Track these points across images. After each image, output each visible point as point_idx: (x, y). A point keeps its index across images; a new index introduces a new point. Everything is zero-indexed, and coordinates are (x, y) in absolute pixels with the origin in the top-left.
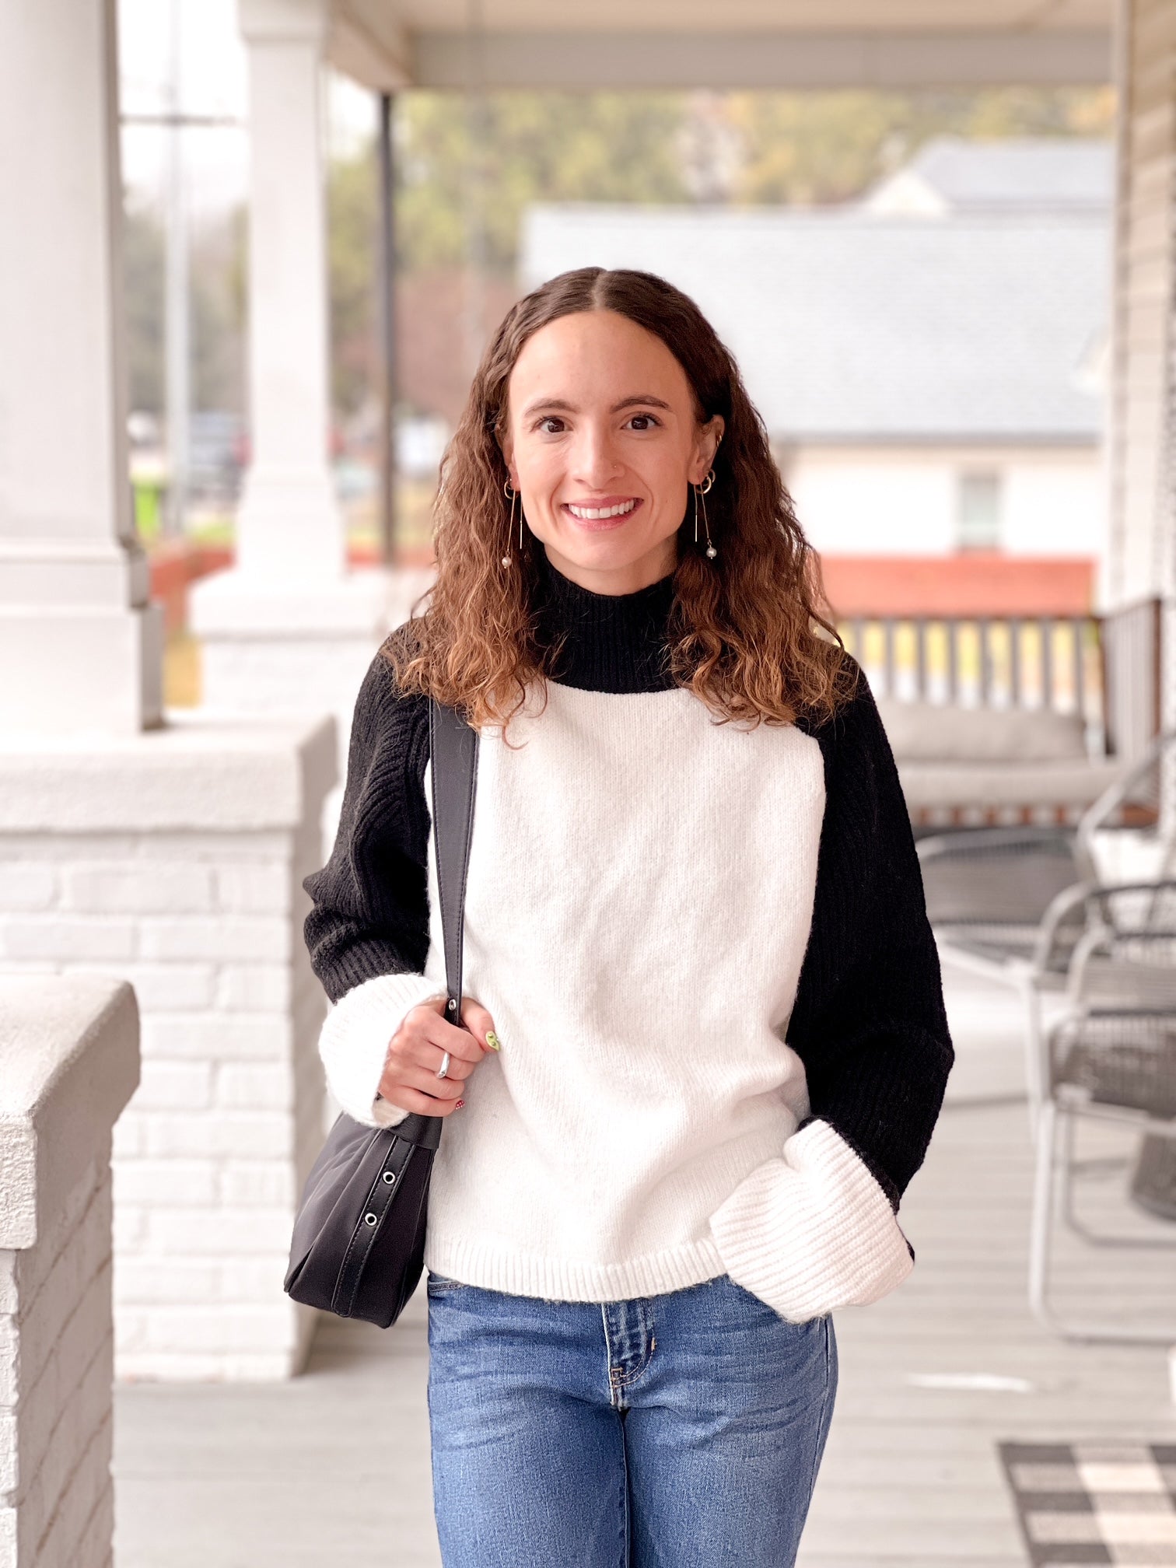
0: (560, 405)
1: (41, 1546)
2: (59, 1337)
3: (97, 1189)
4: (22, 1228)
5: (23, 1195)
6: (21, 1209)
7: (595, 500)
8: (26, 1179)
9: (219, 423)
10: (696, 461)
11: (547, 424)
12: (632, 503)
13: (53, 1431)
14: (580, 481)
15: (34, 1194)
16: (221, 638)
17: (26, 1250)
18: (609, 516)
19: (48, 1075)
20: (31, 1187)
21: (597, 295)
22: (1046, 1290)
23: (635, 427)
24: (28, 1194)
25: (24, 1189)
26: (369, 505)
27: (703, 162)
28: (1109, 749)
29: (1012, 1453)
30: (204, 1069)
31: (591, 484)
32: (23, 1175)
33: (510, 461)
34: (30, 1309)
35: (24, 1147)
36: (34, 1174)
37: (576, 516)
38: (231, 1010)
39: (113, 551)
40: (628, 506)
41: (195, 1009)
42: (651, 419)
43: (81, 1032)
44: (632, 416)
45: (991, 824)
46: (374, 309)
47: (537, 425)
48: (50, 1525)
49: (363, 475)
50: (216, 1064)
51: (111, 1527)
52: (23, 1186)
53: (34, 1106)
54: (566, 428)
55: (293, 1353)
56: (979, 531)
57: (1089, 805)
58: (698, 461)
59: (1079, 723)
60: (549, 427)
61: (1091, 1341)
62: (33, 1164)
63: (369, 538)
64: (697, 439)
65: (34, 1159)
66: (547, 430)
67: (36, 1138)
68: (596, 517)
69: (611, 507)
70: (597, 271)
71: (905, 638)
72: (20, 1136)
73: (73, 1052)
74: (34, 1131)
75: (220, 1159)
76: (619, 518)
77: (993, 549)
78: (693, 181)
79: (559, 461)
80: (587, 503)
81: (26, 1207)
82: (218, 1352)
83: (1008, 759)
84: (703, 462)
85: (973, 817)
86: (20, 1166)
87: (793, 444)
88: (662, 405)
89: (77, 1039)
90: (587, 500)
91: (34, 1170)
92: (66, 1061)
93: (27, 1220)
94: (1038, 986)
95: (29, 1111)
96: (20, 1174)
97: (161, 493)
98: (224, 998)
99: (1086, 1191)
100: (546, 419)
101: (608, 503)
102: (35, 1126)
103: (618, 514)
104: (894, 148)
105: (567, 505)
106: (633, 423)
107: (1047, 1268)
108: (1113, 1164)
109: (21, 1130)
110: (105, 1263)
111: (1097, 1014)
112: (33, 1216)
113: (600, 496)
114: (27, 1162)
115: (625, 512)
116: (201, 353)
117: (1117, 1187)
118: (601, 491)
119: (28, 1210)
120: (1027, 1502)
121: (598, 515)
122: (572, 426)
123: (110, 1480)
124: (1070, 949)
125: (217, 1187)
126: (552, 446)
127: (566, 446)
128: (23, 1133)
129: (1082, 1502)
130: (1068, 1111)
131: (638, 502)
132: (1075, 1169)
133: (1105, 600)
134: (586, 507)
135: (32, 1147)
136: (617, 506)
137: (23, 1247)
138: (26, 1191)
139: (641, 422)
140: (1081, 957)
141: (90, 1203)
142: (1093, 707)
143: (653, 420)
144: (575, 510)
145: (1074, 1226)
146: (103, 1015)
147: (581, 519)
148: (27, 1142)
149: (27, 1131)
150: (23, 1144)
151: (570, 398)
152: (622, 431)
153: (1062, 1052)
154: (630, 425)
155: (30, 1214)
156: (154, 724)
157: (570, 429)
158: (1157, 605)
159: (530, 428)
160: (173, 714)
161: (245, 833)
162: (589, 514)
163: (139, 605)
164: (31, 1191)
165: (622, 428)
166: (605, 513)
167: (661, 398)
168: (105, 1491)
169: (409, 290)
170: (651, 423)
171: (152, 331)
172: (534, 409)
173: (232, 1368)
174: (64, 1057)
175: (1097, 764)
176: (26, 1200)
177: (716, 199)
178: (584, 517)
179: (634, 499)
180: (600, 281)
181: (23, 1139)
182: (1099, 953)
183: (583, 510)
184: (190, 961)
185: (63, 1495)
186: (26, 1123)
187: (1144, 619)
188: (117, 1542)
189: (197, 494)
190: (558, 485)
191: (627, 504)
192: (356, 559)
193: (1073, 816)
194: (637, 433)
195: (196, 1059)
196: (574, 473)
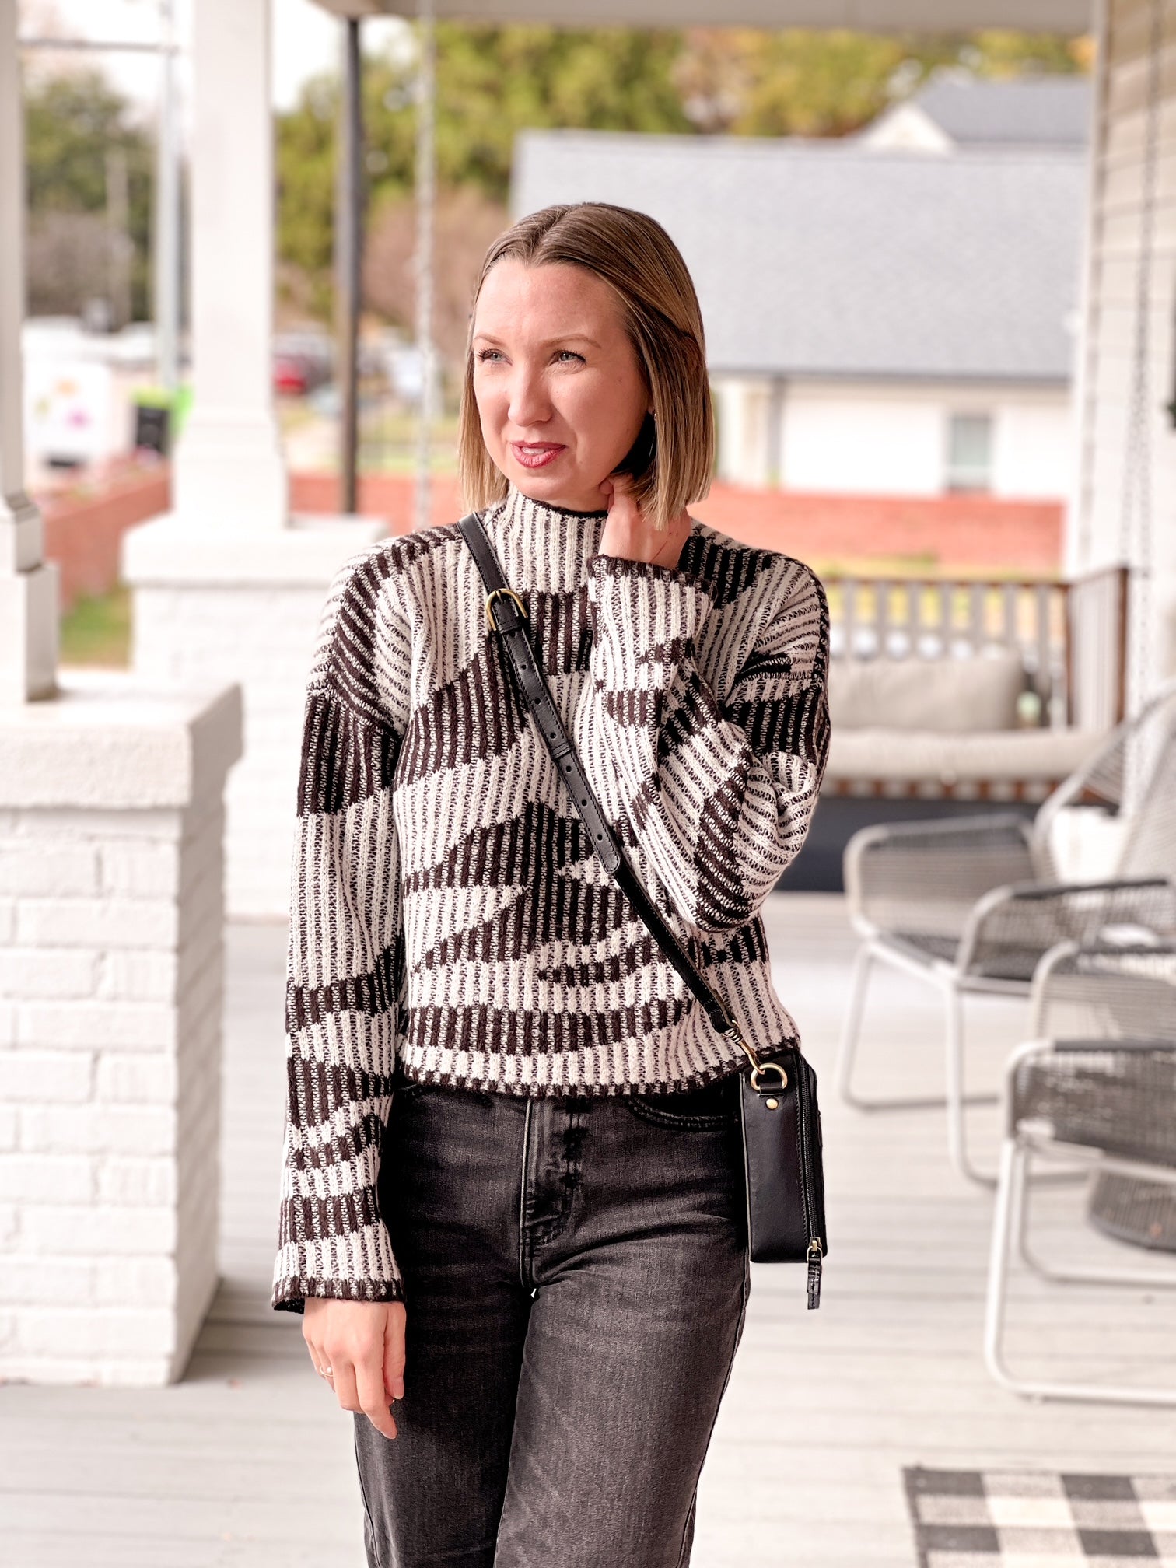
27: (709, 88)
28: (1071, 718)
30: (86, 1058)
38: (114, 998)
41: (76, 997)
45: (950, 798)
50: (97, 1055)
55: (172, 1358)
56: (968, 473)
71: (864, 600)
75: (102, 1152)
77: (983, 489)
82: (94, 1356)
94: (962, 989)
98: (106, 987)
104: (903, 78)
120: (930, 1538)
125: (96, 1183)
129: (988, 1539)
133: (1073, 568)
153: (1023, 1083)
156: (45, 694)
158: (1124, 574)
161: (131, 813)
163: (28, 569)
173: (107, 1372)
184: (71, 946)
187: (1110, 586)
193: (1036, 794)
195: (76, 1049)
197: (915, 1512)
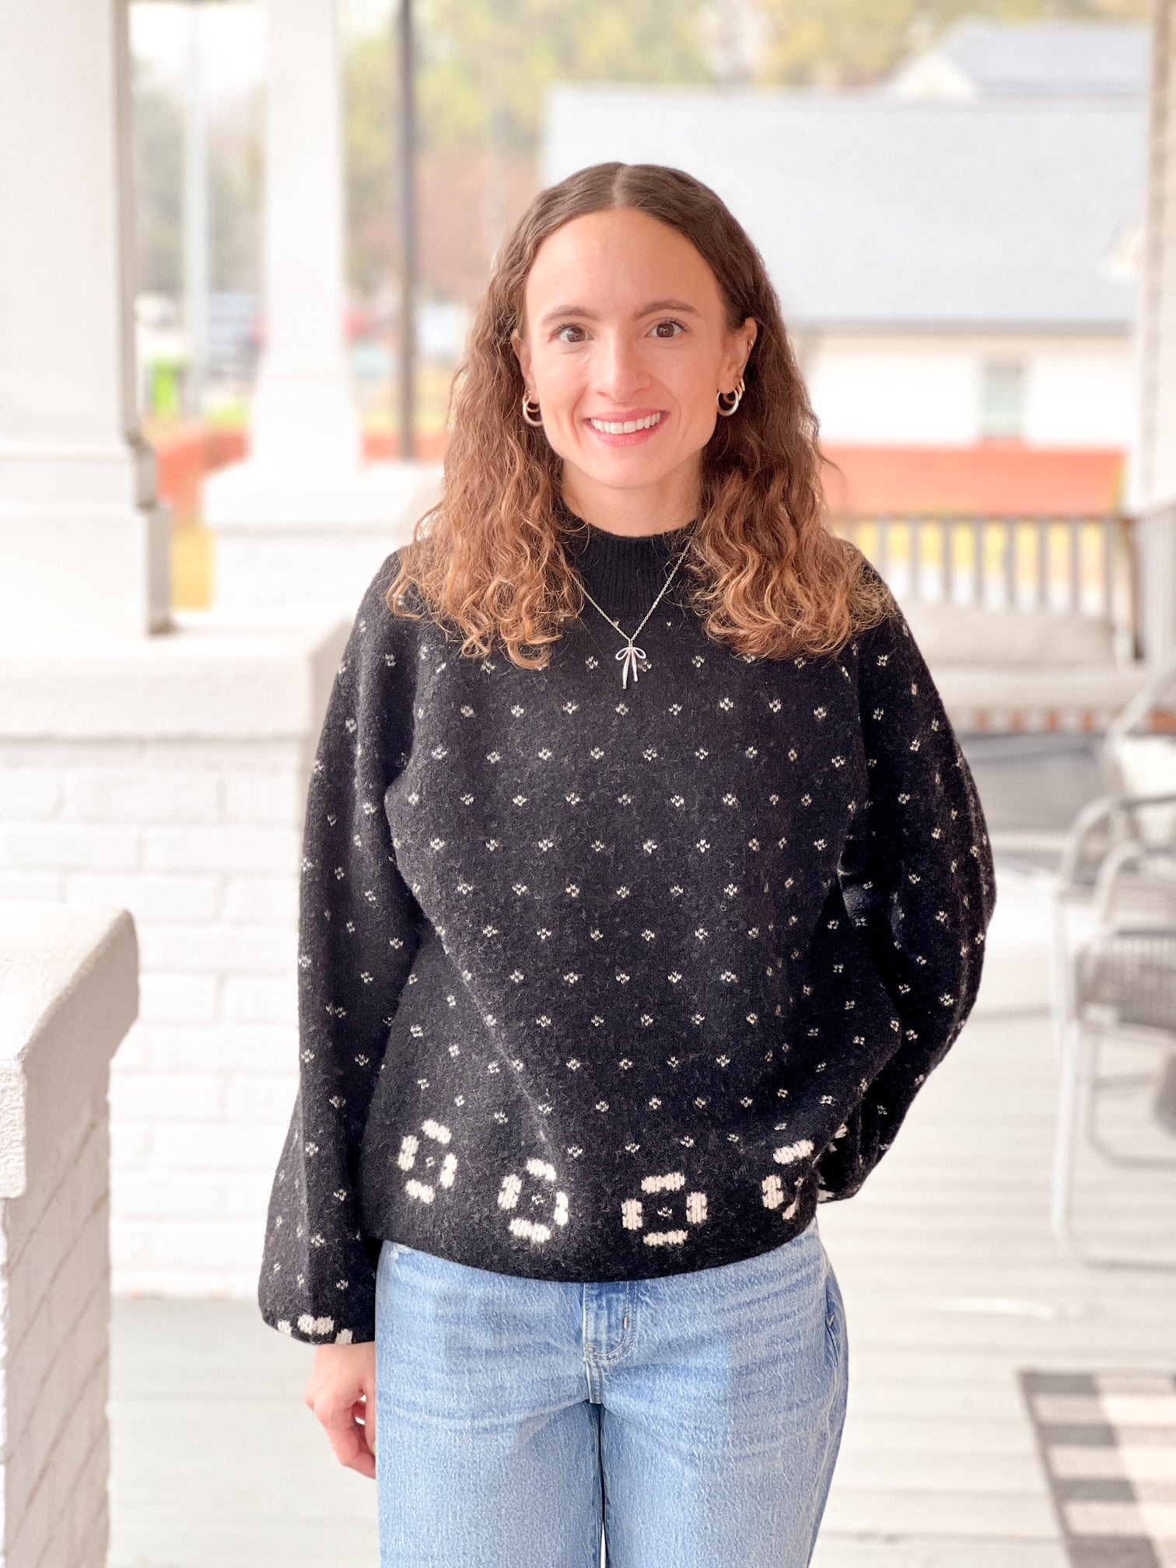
0: (578, 312)
1: (31, 1499)
2: (52, 1282)
3: (93, 1126)
4: (11, 1176)
5: (12, 1142)
6: (10, 1157)
7: (621, 414)
8: (15, 1125)
9: (235, 304)
10: (726, 368)
11: (567, 332)
12: (659, 415)
13: (45, 1380)
14: (602, 394)
15: (23, 1141)
16: (233, 531)
17: (16, 1200)
18: (634, 430)
19: (39, 1015)
20: (20, 1133)
21: (618, 193)
22: (1069, 1211)
23: (661, 335)
24: (17, 1141)
25: (14, 1135)
26: (386, 388)
27: (728, 41)
28: (1138, 653)
29: (1033, 1383)
30: (210, 981)
31: (614, 396)
32: (12, 1121)
33: (528, 372)
34: (20, 1259)
35: (13, 1092)
36: (23, 1121)
37: (598, 431)
38: (238, 922)
39: (119, 449)
40: (655, 418)
41: (201, 921)
42: (675, 323)
43: (75, 966)
44: (658, 322)
45: (1016, 731)
46: (392, 189)
47: (555, 334)
48: (41, 1477)
49: (382, 358)
50: (222, 978)
51: (106, 1473)
52: (12, 1133)
53: (24, 1048)
54: (587, 336)
56: (1001, 422)
57: (1118, 711)
58: (729, 369)
59: (1107, 627)
60: (568, 336)
61: (1114, 1266)
62: (23, 1110)
63: (386, 422)
64: (726, 347)
65: (23, 1104)
66: (566, 339)
67: (26, 1083)
68: (620, 432)
69: (636, 421)
70: (617, 166)
71: (931, 537)
72: (10, 1080)
73: (67, 988)
74: (23, 1076)
75: (227, 1073)
76: (643, 433)
77: (1016, 439)
78: (716, 60)
79: (582, 373)
80: (611, 417)
81: (15, 1154)
82: (224, 1269)
83: (1033, 664)
84: (734, 370)
85: (999, 722)
86: (9, 1111)
87: (815, 332)
88: (687, 309)
89: (71, 974)
90: (610, 413)
91: (23, 1116)
92: (59, 998)
93: (16, 1167)
94: (1063, 897)
95: (19, 1054)
96: (9, 1120)
97: (179, 374)
98: (231, 910)
99: (1110, 1107)
100: (565, 327)
101: (632, 417)
102: (24, 1071)
103: (644, 428)
104: (920, 29)
105: (589, 419)
106: (658, 330)
107: (1071, 1189)
108: (1137, 1081)
109: (10, 1074)
110: (102, 1201)
111: (1125, 933)
112: (23, 1164)
113: (624, 410)
114: (17, 1108)
115: (650, 426)
116: (219, 232)
117: (1142, 1103)
118: (625, 404)
119: (18, 1157)
120: (1049, 1435)
121: (623, 429)
122: (593, 335)
123: (106, 1423)
124: (1097, 862)
125: (223, 1102)
126: (572, 357)
127: (588, 356)
128: (13, 1077)
129: (1105, 1436)
130: (1093, 1030)
131: (664, 415)
132: (1100, 1085)
133: (1136, 500)
134: (610, 421)
135: (21, 1092)
136: (642, 419)
137: (12, 1196)
138: (15, 1138)
139: (666, 329)
140: (1108, 872)
141: (85, 1140)
142: (1122, 610)
143: (681, 327)
144: (598, 424)
145: (1097, 1145)
146: (99, 947)
147: (604, 433)
148: (16, 1087)
149: (16, 1076)
150: (12, 1089)
151: (588, 304)
152: (647, 339)
153: (1090, 969)
154: (654, 333)
155: (19, 1161)
156: (162, 628)
157: (591, 338)
159: (547, 338)
160: (181, 616)
161: (254, 741)
162: (613, 428)
163: (147, 505)
164: (21, 1137)
165: (646, 336)
166: (630, 427)
167: (686, 300)
168: (101, 1433)
169: (428, 170)
170: (677, 330)
171: (171, 209)
172: (553, 316)
173: (237, 1286)
174: (57, 994)
175: (1125, 671)
176: (16, 1147)
177: (739, 79)
178: (607, 431)
179: (661, 412)
180: (620, 178)
181: (13, 1084)
182: (1129, 867)
183: (606, 425)
184: (197, 871)
185: (55, 1444)
186: (16, 1067)
188: (113, 1487)
189: (215, 374)
190: (579, 398)
191: (654, 417)
192: (374, 448)
193: (1102, 721)
194: (663, 341)
195: (202, 972)
196: (596, 385)
197: (1032, 1411)
